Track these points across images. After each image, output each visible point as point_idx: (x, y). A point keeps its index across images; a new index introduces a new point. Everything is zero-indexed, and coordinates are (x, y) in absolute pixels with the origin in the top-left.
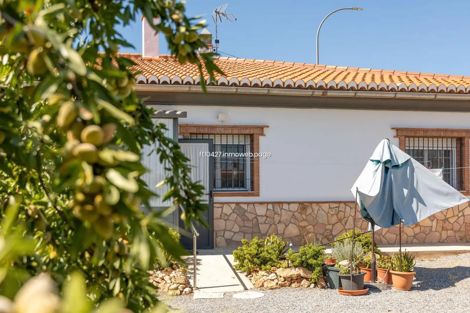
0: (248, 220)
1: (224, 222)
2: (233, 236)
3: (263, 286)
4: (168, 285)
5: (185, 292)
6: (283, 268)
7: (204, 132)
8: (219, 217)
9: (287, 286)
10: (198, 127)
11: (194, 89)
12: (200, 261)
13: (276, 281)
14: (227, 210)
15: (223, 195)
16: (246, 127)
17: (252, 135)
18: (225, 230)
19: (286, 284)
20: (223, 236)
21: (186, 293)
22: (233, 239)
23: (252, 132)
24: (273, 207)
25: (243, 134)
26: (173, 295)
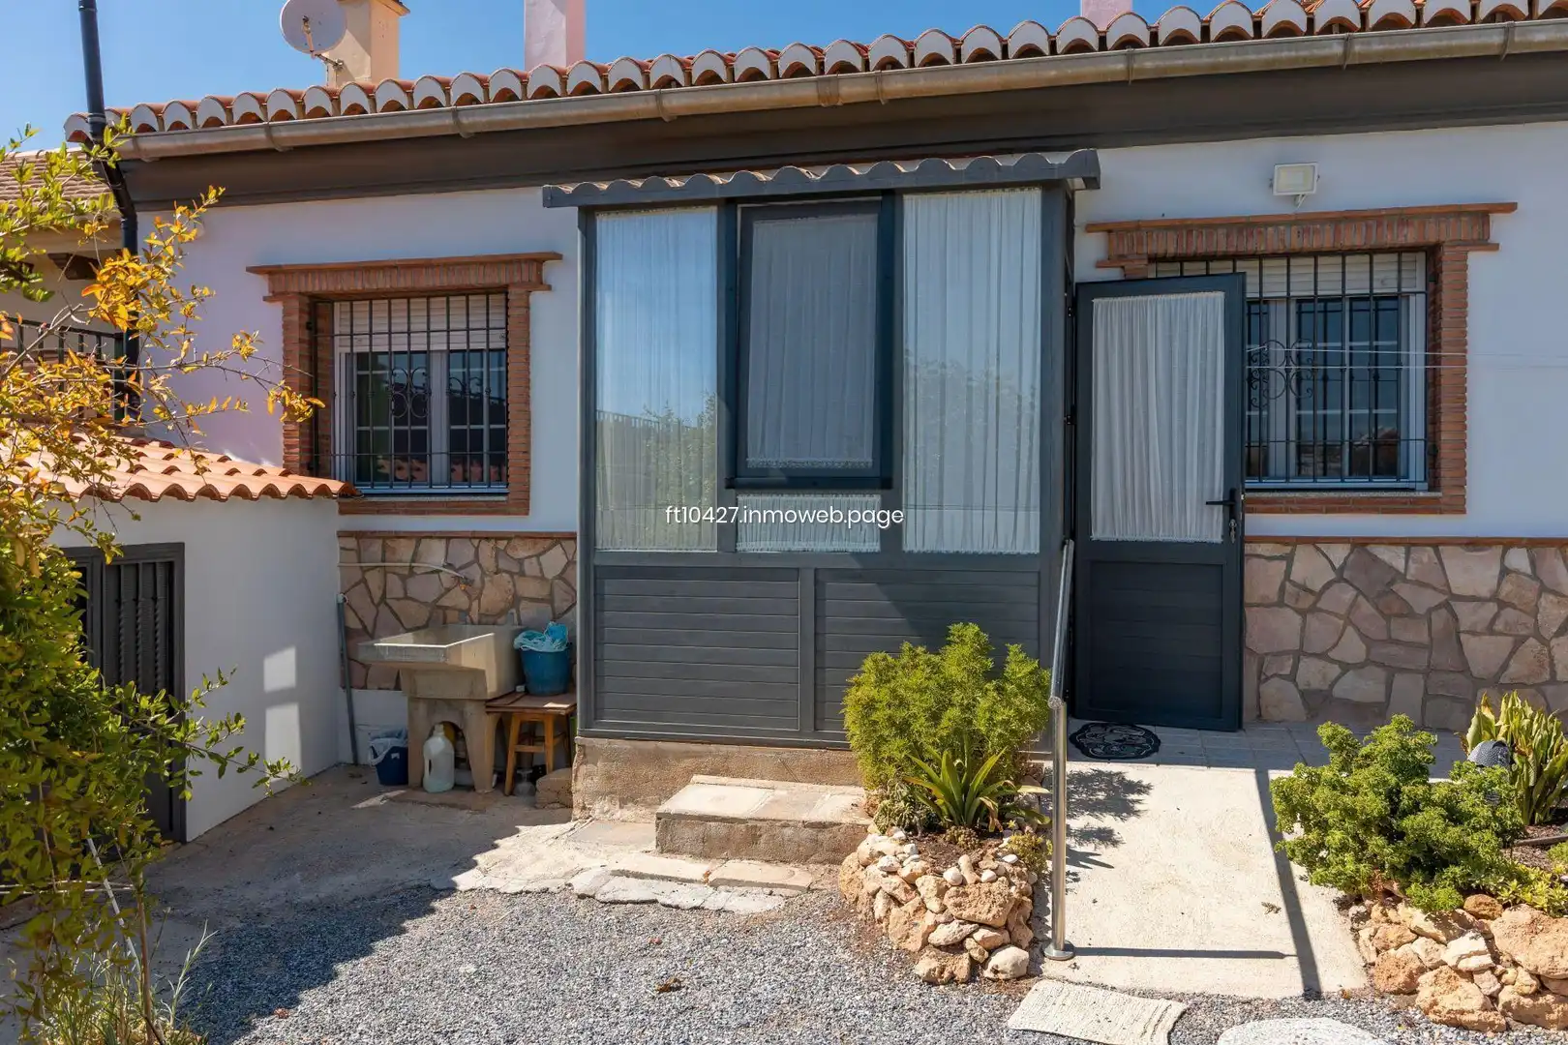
0: (1407, 613)
1: (1298, 619)
2: (1338, 678)
3: (1410, 989)
4: (929, 919)
5: (996, 972)
6: (1536, 913)
7: (1213, 249)
8: (1274, 597)
9: (1553, 1022)
10: (1184, 227)
11: (1149, 64)
12: (1139, 792)
13: (1487, 982)
14: (1310, 568)
15: (1293, 507)
16: (1403, 217)
17: (1432, 253)
18: (1299, 654)
19: (1551, 1012)
20: (1292, 677)
21: (1002, 976)
22: (1338, 691)
23: (1431, 238)
24: (1533, 563)
25: (1390, 250)
26: (931, 981)
